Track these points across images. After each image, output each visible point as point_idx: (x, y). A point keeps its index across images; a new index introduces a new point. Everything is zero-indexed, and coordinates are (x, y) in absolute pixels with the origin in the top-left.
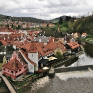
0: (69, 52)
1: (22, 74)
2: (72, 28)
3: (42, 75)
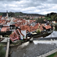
0: (44, 30)
1: (17, 39)
2: (53, 19)
3: (26, 41)
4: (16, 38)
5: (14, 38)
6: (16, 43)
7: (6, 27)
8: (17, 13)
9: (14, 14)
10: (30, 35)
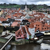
4: (20, 36)
5: (18, 36)
6: (19, 43)
7: (17, 21)
8: (41, 5)
9: (36, 7)
10: (40, 35)
